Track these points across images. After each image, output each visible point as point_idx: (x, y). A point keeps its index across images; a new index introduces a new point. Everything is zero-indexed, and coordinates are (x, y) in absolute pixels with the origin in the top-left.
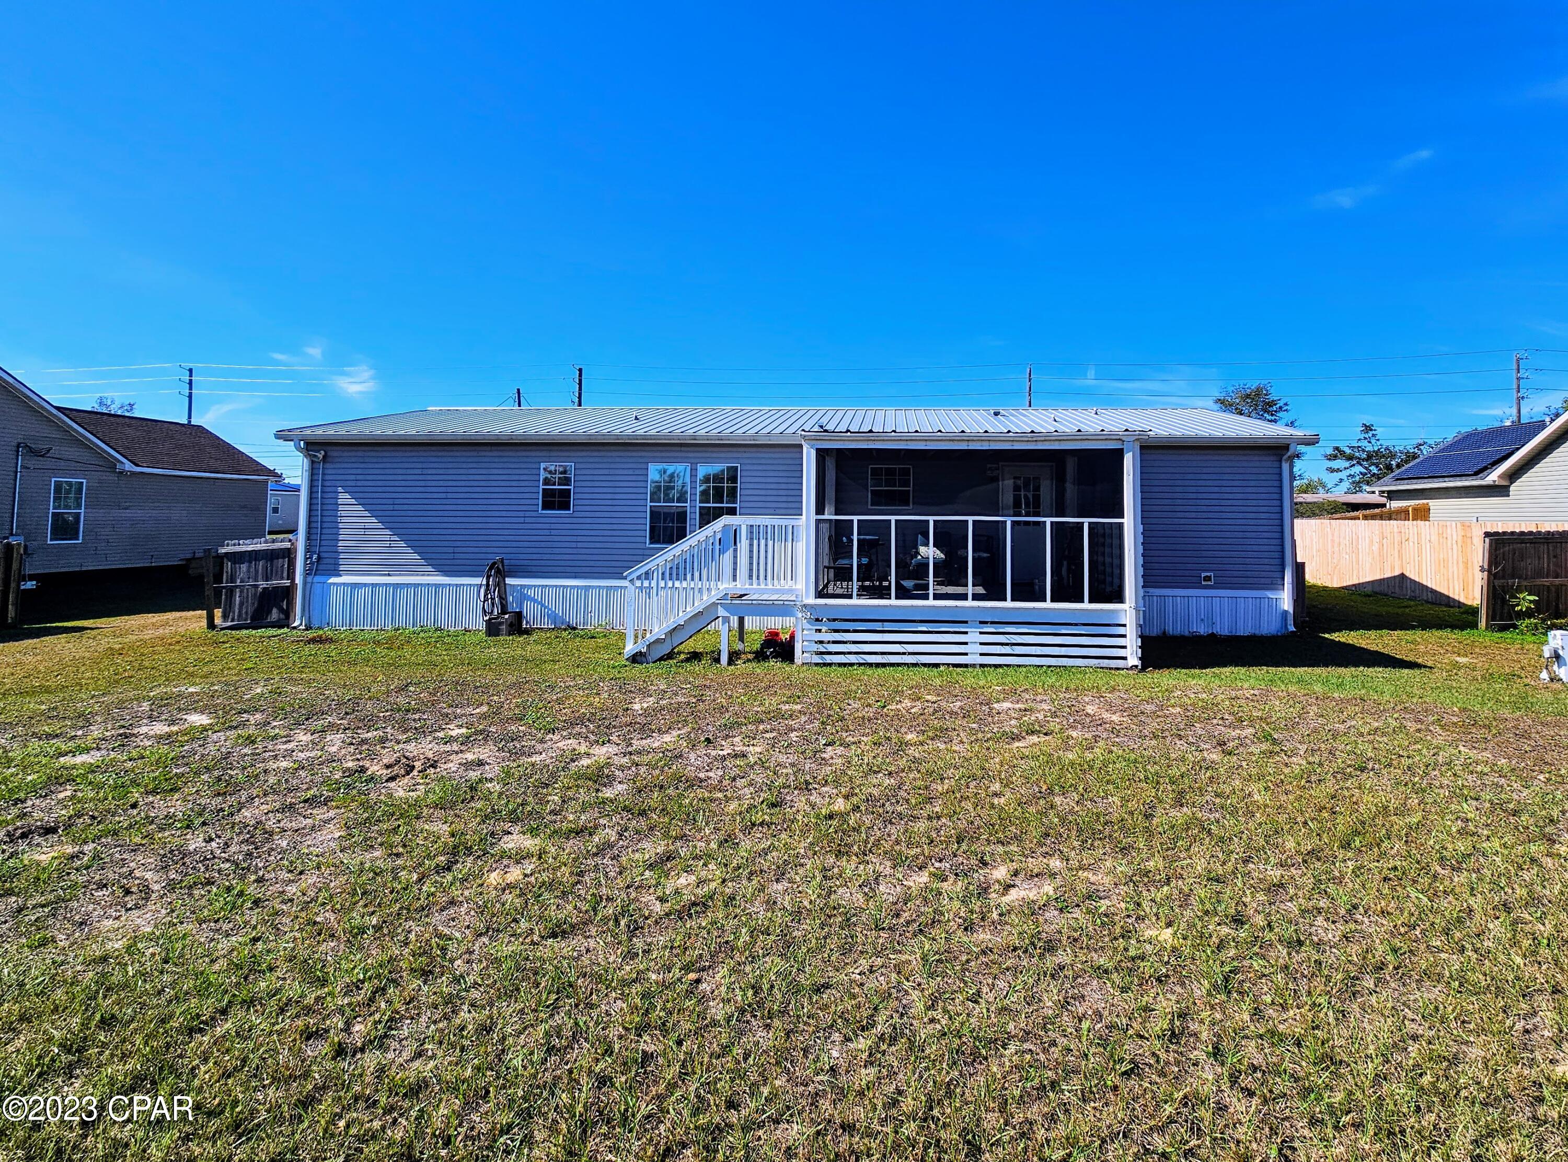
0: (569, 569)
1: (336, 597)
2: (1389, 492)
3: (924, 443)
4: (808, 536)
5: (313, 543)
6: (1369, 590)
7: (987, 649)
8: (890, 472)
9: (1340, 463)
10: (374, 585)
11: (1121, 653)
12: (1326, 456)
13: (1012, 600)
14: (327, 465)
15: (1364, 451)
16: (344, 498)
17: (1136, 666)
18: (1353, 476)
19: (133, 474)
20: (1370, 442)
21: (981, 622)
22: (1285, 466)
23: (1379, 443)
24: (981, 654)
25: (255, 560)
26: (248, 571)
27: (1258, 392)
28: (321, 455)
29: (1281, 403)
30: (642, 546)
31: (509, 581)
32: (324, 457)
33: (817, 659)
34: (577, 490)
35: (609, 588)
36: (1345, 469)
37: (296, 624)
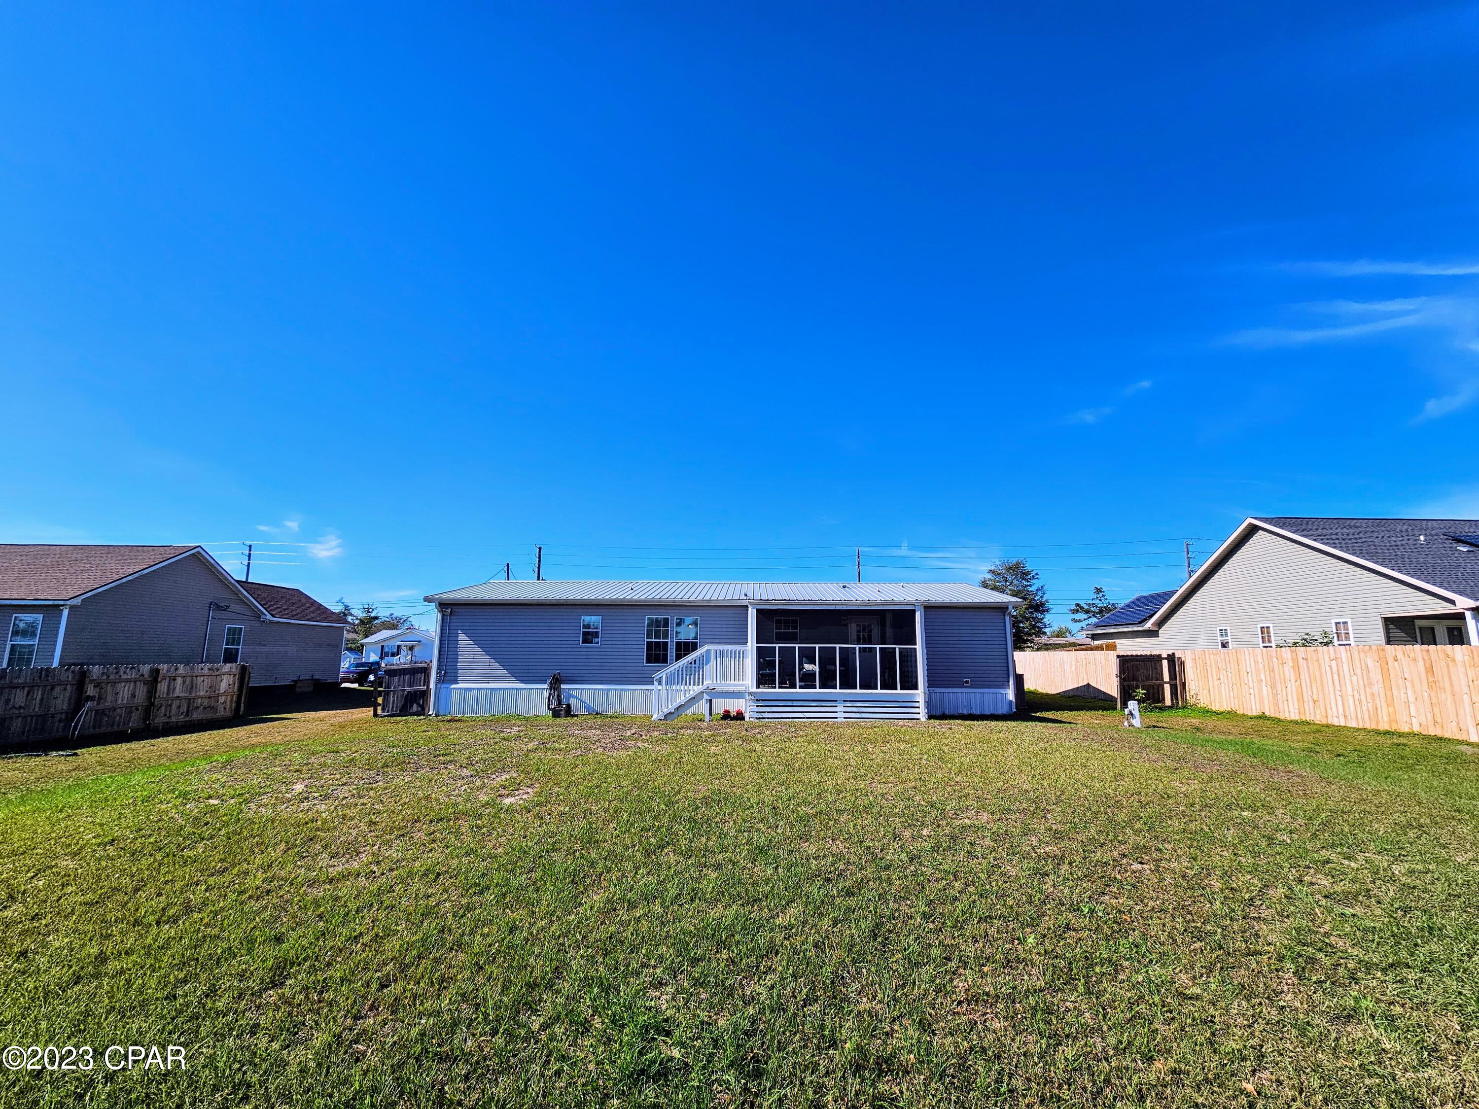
0: (598, 679)
1: (455, 697)
2: (1093, 635)
4: (752, 655)
5: (442, 664)
6: (1071, 694)
7: (847, 715)
8: (786, 621)
9: (1081, 616)
10: (478, 689)
11: (917, 716)
12: (1071, 611)
13: (860, 689)
14: (452, 617)
15: (1097, 606)
16: (462, 637)
19: (271, 622)
20: (1100, 600)
21: (844, 701)
22: (1007, 618)
23: (1107, 601)
24: (844, 718)
25: (404, 675)
26: (399, 681)
27: (1017, 565)
28: (449, 611)
29: (1033, 574)
30: (642, 665)
31: (563, 686)
32: (451, 612)
33: (756, 721)
34: (603, 632)
35: (621, 690)
36: (1085, 620)
37: (430, 713)
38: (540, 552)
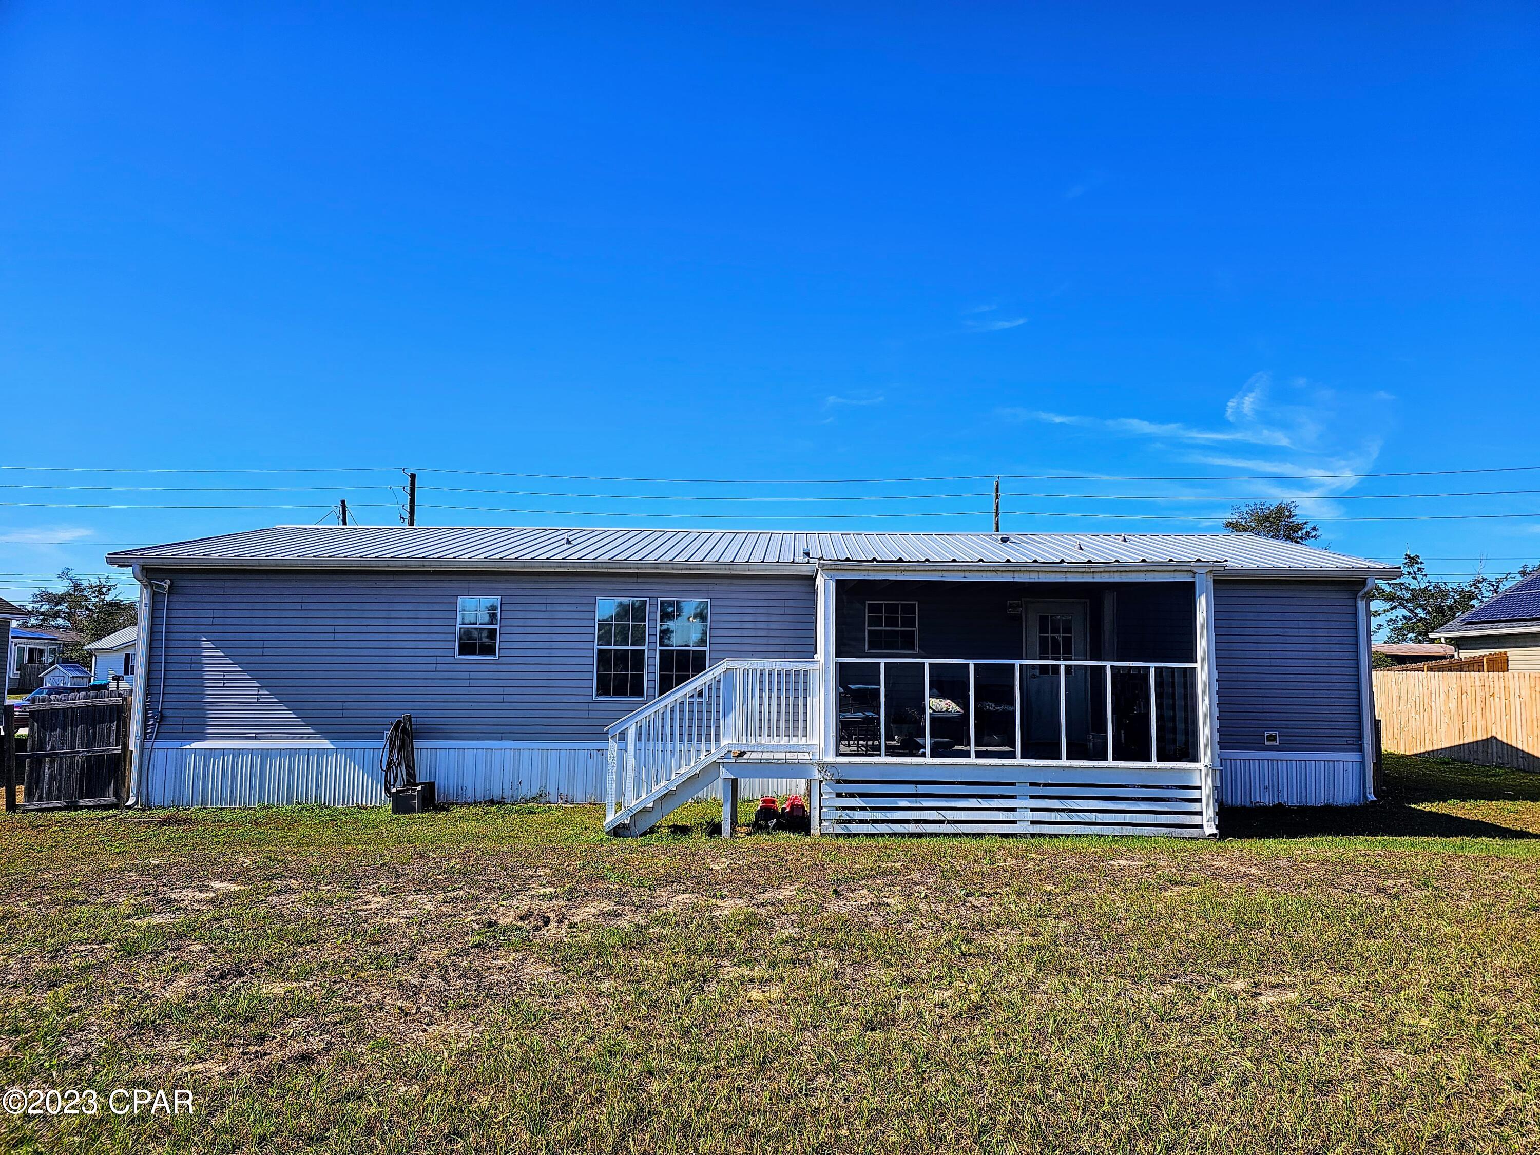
2: (1457, 639)
3: (962, 574)
4: (826, 682)
5: (155, 698)
7: (1038, 816)
8: (892, 609)
10: (236, 752)
11: (1196, 820)
13: (1068, 759)
14: (174, 598)
15: (1407, 589)
17: (1214, 835)
18: (1395, 621)
20: (1415, 578)
21: (1032, 784)
22: (1361, 604)
23: (1426, 579)
24: (1033, 823)
25: (74, 721)
26: (63, 735)
27: (1280, 510)
28: (166, 584)
29: (1308, 527)
30: (585, 698)
31: (418, 745)
32: (170, 587)
33: (839, 829)
34: (504, 630)
36: (1385, 611)
37: (129, 803)
38: (413, 483)
